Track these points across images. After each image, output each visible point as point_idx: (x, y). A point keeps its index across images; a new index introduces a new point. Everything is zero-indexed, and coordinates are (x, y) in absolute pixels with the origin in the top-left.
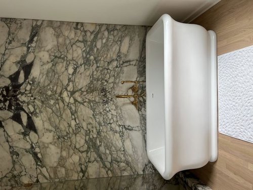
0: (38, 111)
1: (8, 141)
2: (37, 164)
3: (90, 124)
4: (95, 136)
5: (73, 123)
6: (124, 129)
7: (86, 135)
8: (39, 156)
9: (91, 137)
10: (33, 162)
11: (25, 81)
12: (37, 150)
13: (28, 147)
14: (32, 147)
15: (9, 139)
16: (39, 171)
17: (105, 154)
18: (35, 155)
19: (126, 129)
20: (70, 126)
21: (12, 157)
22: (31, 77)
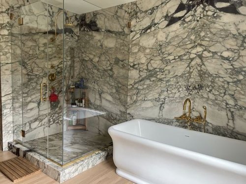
0: (186, 25)
1: (162, 4)
2: (142, 30)
3: (169, 72)
4: (158, 77)
5: (171, 57)
6: (161, 102)
7: (160, 69)
8: (149, 31)
9: (158, 73)
10: (145, 27)
11: (217, 9)
12: (153, 29)
13: (156, 21)
14: (155, 24)
15: (163, 5)
16: (138, 32)
17: (144, 84)
18: (149, 27)
19: (161, 104)
20: (169, 54)
21: (150, 9)
22: (221, 14)
